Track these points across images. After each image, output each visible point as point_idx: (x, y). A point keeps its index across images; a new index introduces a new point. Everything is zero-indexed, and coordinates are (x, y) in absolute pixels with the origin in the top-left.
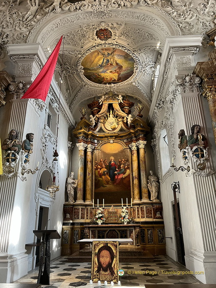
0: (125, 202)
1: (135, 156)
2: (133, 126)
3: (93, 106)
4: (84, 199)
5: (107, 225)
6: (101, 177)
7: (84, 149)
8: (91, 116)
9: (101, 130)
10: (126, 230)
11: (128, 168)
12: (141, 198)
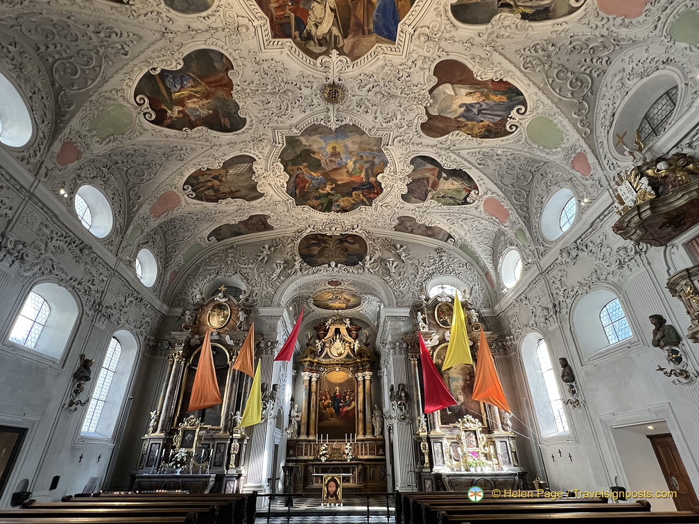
0: (349, 438)
1: (361, 386)
2: (360, 354)
3: (319, 329)
4: (308, 434)
5: (330, 463)
6: (325, 410)
7: (308, 378)
8: (317, 341)
9: (327, 356)
10: (349, 468)
11: (354, 400)
12: (365, 434)
